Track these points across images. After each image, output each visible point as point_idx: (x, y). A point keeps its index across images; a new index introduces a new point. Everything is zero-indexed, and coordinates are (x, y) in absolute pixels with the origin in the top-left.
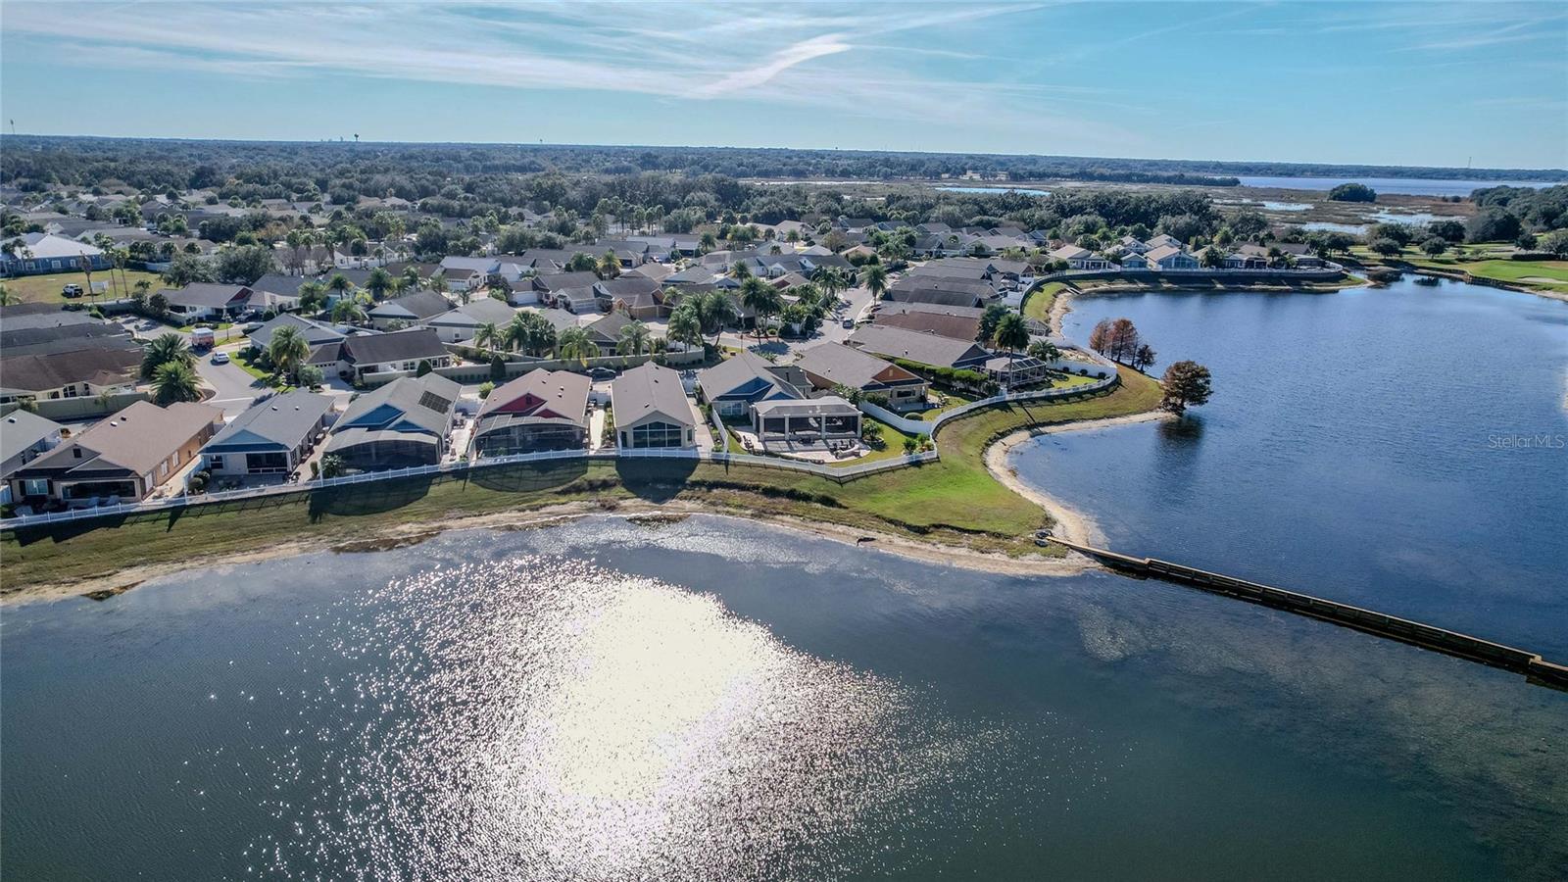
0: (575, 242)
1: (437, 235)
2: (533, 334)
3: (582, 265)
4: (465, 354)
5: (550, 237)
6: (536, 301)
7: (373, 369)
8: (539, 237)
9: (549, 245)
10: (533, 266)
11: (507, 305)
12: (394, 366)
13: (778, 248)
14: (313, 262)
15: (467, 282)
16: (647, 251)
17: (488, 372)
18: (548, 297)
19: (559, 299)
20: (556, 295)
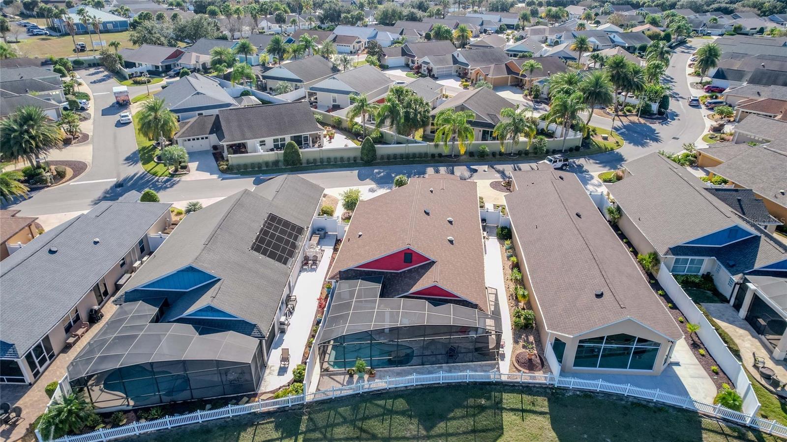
0: (430, 16)
1: (335, 10)
2: (407, 114)
3: (441, 35)
4: (338, 126)
5: (413, 13)
6: (404, 65)
7: (239, 148)
8: (405, 12)
9: (412, 18)
10: (401, 34)
11: (379, 70)
12: (263, 143)
13: (584, 25)
14: (247, 28)
15: (352, 46)
16: (482, 24)
17: (358, 154)
18: (413, 62)
19: (423, 65)
20: (421, 61)
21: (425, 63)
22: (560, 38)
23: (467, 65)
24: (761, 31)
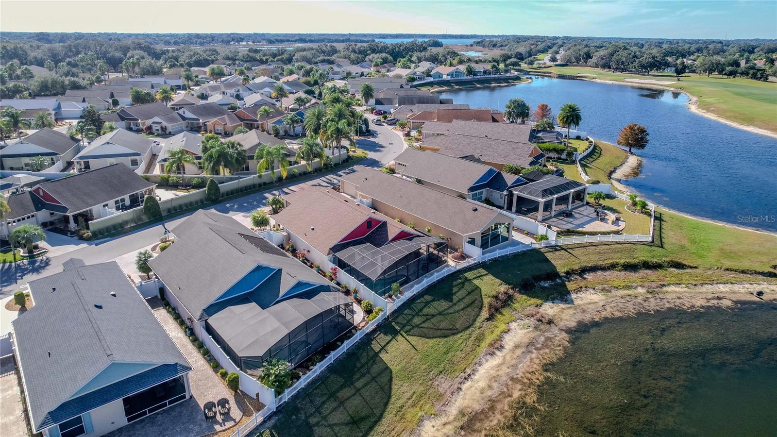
3: (142, 98)
6: (126, 127)
7: (88, 215)
12: (108, 207)
13: (247, 79)
18: (137, 125)
19: (154, 125)
20: (149, 122)
21: (154, 123)
22: (238, 91)
23: (198, 120)
24: (362, 75)
